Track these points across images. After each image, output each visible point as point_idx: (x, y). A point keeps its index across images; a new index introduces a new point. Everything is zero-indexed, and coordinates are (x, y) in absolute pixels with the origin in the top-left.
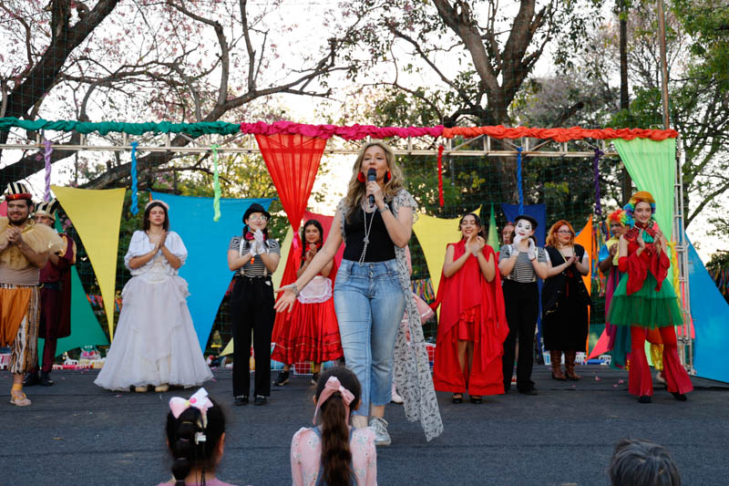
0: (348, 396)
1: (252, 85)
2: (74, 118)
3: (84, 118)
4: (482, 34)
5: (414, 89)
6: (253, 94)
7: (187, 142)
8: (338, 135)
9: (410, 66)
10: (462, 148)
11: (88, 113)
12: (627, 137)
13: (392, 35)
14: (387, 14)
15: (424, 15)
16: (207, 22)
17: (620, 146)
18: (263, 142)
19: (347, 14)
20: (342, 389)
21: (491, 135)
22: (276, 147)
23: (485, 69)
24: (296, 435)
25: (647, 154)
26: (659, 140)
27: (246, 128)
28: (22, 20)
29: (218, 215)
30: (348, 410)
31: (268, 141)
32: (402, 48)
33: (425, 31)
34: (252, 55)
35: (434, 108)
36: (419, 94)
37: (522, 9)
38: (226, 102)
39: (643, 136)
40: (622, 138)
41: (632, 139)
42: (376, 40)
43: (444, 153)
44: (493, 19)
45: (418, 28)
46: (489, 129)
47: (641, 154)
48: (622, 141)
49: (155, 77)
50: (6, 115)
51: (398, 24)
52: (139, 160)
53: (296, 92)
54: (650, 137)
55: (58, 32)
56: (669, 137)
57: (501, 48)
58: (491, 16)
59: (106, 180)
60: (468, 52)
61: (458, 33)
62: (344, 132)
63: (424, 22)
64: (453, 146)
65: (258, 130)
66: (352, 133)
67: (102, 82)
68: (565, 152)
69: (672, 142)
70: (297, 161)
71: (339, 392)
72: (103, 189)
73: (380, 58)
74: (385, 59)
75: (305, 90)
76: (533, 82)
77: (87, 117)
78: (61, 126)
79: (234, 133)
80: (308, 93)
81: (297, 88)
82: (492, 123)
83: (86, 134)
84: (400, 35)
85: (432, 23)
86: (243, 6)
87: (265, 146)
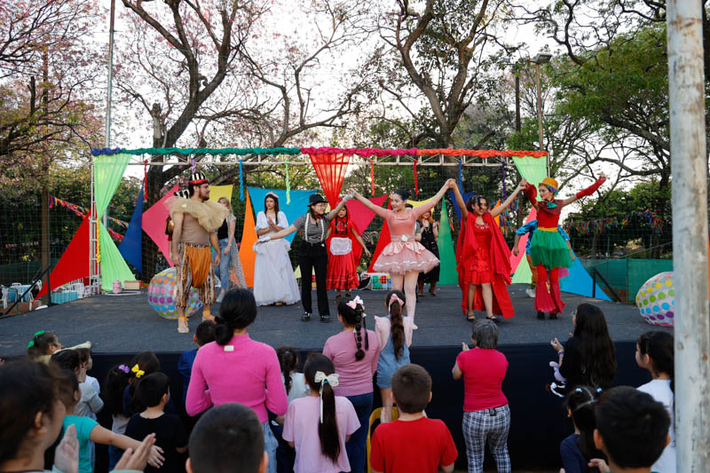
0: (401, 302)
3: (203, 143)
4: (435, 88)
5: (394, 120)
8: (357, 154)
9: (391, 105)
10: (427, 162)
11: (205, 139)
12: (520, 156)
13: (381, 89)
15: (400, 76)
17: (517, 161)
18: (314, 158)
20: (398, 299)
21: (444, 153)
22: (321, 161)
23: (439, 112)
26: (538, 157)
27: (304, 151)
29: (289, 201)
30: (401, 309)
31: (317, 158)
33: (401, 85)
35: (407, 131)
36: (397, 122)
37: (459, 72)
38: (287, 132)
39: (528, 155)
41: (523, 156)
42: (371, 91)
43: (417, 164)
44: (443, 78)
45: (397, 83)
46: (443, 150)
47: (528, 165)
48: (517, 157)
49: (242, 115)
51: (384, 81)
53: (327, 126)
54: (533, 156)
56: (543, 155)
57: (447, 95)
58: (441, 77)
59: (221, 180)
60: (426, 98)
61: (420, 87)
63: (399, 81)
64: (423, 159)
65: (311, 152)
66: (365, 153)
67: (209, 119)
68: (486, 163)
69: (545, 158)
70: (333, 170)
72: (219, 185)
73: (374, 101)
74: (377, 102)
75: (331, 124)
76: (465, 115)
78: (200, 151)
79: (297, 153)
80: (333, 126)
82: (445, 146)
84: (386, 89)
85: (405, 80)
86: (297, 75)
87: (315, 161)
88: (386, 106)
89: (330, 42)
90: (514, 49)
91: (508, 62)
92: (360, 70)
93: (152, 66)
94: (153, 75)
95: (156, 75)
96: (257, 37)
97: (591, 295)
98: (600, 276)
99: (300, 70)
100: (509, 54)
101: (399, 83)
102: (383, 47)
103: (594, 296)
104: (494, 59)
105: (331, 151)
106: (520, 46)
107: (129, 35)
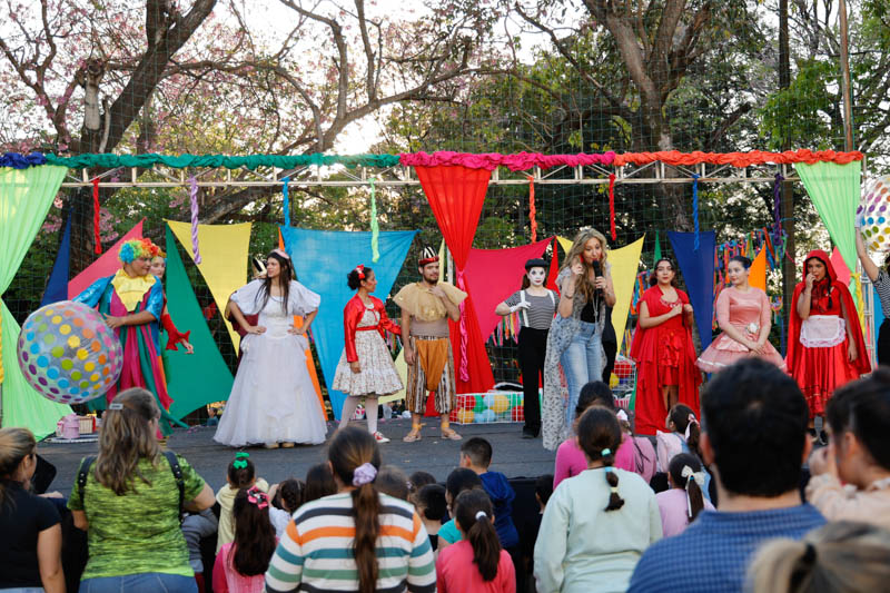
1: (372, 92)
6: (375, 102)
8: (504, 165)
10: (633, 176)
12: (810, 162)
16: (321, 19)
17: (802, 171)
18: (424, 174)
21: (665, 161)
22: (436, 179)
25: (831, 179)
26: (843, 163)
29: (377, 256)
31: (429, 173)
34: (371, 58)
39: (826, 160)
40: (804, 161)
41: (814, 162)
43: (616, 181)
46: (664, 154)
47: (824, 178)
48: (804, 165)
54: (833, 160)
55: (158, 38)
56: (855, 160)
59: (221, 212)
62: (511, 162)
65: (420, 162)
66: (519, 163)
68: (744, 177)
78: (208, 162)
79: (393, 164)
83: (233, 168)
87: (426, 179)
105: (456, 160)
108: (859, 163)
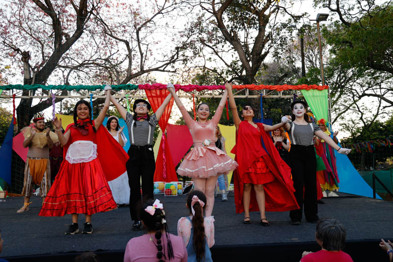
0: (202, 203)
1: (142, 67)
2: (63, 84)
3: (67, 84)
4: (242, 44)
5: (213, 69)
6: (143, 71)
7: (114, 93)
8: (182, 89)
9: (210, 58)
10: (236, 95)
11: (69, 82)
12: (307, 89)
13: (202, 46)
14: (200, 36)
15: (216, 37)
16: (121, 40)
17: (304, 93)
18: (149, 93)
19: (182, 36)
20: (199, 201)
21: (249, 88)
22: (154, 95)
23: (244, 60)
24: (180, 220)
25: (316, 96)
26: (321, 90)
27: (141, 87)
28: (40, 42)
30: (202, 209)
31: (151, 93)
32: (207, 51)
33: (217, 43)
34: (142, 54)
35: (221, 77)
36: (215, 71)
37: (259, 34)
38: (131, 75)
39: (314, 88)
40: (305, 89)
41: (309, 89)
42: (195, 48)
44: (247, 37)
45: (214, 42)
46: (248, 86)
47: (313, 96)
49: (98, 65)
50: (35, 83)
51: (205, 40)
52: (93, 102)
53: (161, 71)
54: (317, 89)
55: (57, 46)
56: (325, 89)
57: (250, 50)
58: (246, 36)
60: (236, 52)
61: (232, 44)
62: (184, 88)
63: (216, 40)
65: (146, 88)
66: (188, 89)
67: (76, 68)
68: (281, 95)
71: (198, 202)
73: (197, 55)
74: (199, 56)
75: (165, 70)
76: (264, 65)
77: (68, 83)
78: (59, 88)
79: (136, 89)
80: (166, 71)
81: (162, 69)
82: (248, 83)
83: (70, 91)
84: (207, 45)
85: (220, 40)
86: (138, 33)
87: (149, 95)
88: (206, 58)
89: (163, 9)
90: (299, 17)
91: (295, 27)
92: (186, 33)
93: (30, 29)
94: (31, 35)
95: (33, 35)
96: (109, 7)
97: (372, 197)
98: (379, 180)
99: (140, 29)
100: (295, 21)
101: (215, 42)
102: (203, 15)
103: (375, 197)
104: (284, 26)
105: (161, 87)
106: (303, 15)
107: (14, 6)
108: (327, 90)
